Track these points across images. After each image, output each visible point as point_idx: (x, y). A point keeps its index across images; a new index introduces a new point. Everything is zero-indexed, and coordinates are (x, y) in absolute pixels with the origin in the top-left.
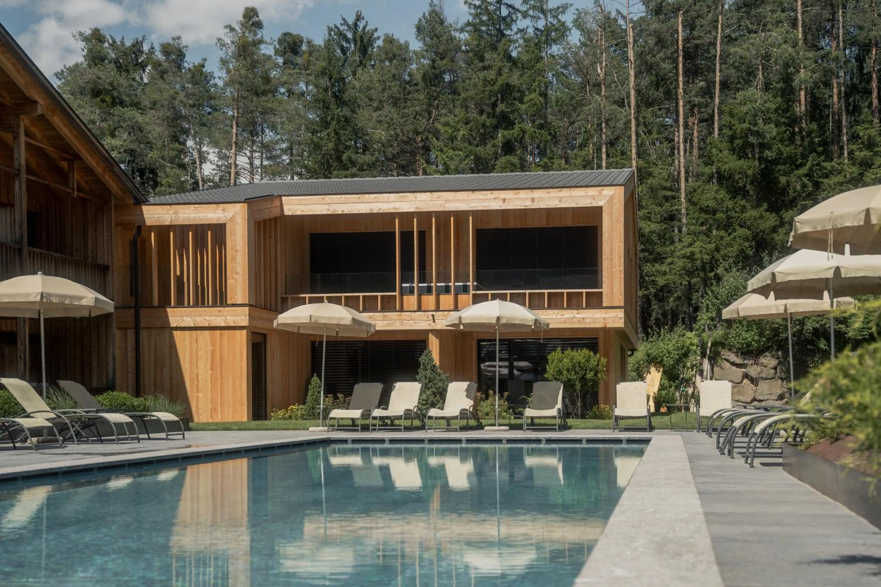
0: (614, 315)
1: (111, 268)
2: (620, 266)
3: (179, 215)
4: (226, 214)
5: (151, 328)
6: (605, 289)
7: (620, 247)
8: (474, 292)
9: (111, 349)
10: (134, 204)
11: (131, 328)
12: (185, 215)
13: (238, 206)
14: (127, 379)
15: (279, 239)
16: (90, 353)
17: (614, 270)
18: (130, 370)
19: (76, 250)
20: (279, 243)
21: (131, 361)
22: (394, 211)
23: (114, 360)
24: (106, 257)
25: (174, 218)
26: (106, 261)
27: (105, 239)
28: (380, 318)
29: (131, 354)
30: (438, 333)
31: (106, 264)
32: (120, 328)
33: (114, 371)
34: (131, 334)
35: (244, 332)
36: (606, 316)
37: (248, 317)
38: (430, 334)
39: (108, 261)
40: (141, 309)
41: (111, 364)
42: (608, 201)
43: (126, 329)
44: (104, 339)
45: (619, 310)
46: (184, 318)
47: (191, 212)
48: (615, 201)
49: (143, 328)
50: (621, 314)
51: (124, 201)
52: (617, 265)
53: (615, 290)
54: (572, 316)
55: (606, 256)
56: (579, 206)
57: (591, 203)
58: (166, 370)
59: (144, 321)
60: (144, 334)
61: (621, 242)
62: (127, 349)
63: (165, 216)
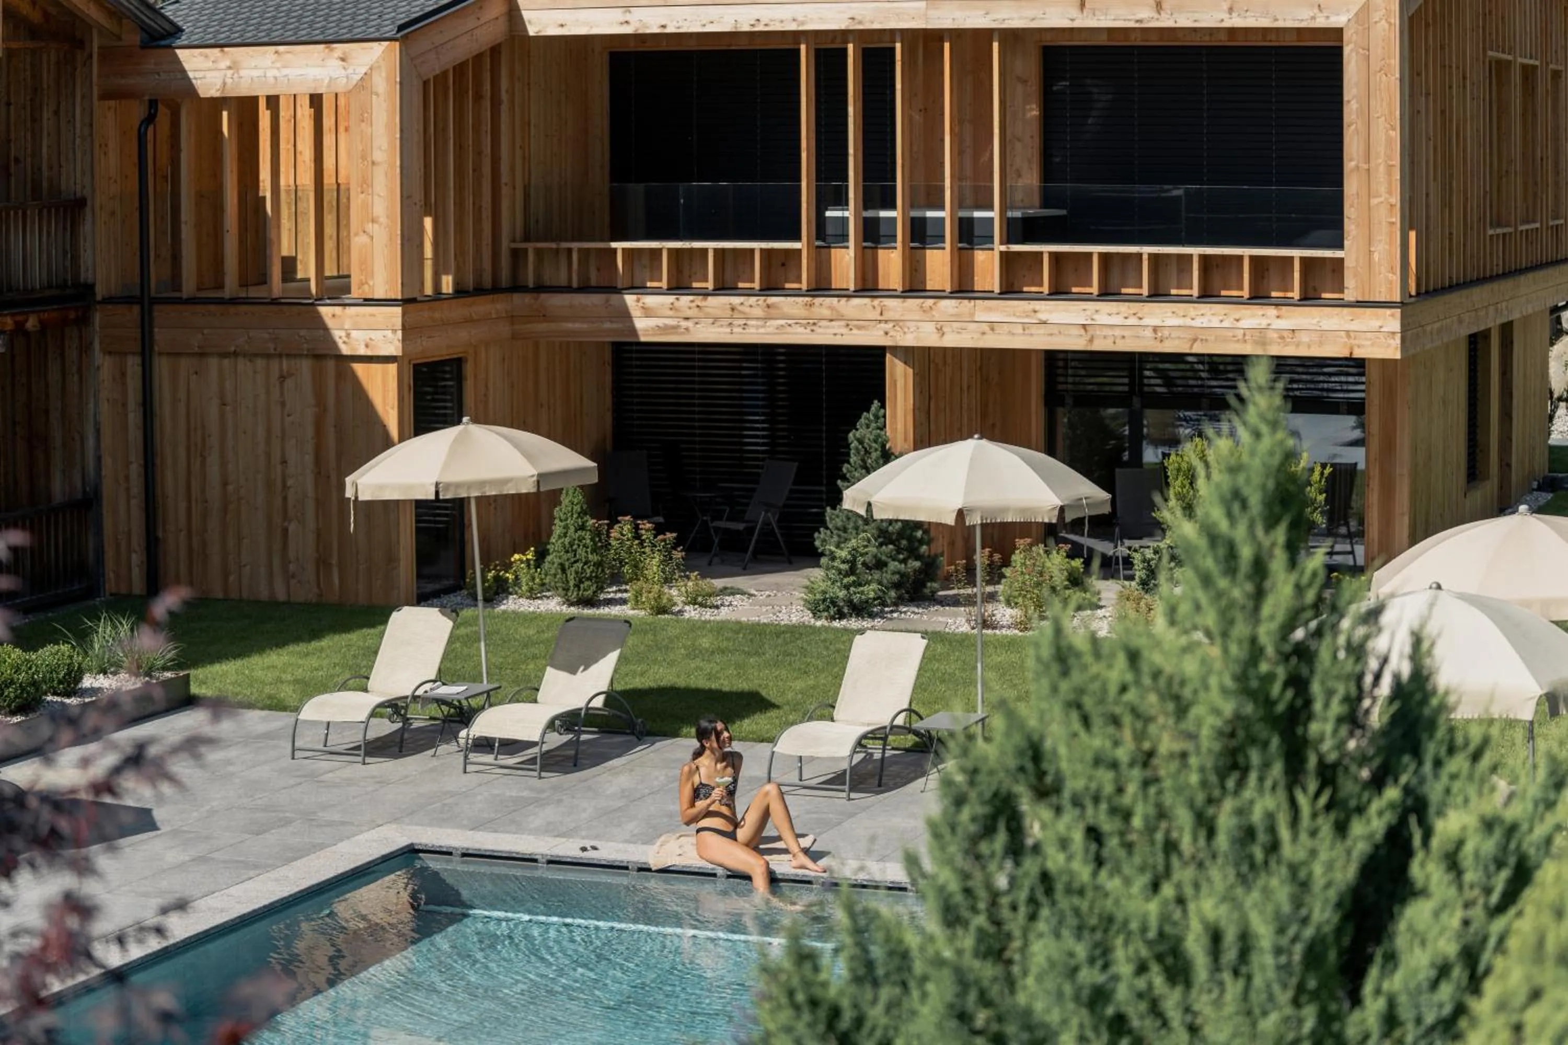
0: (1374, 324)
1: (89, 203)
2: (1390, 193)
3: (243, 73)
4: (350, 71)
5: (178, 355)
6: (1350, 254)
7: (1389, 140)
8: (1003, 248)
9: (91, 405)
10: (144, 46)
11: (134, 354)
12: (255, 73)
13: (378, 49)
14: (127, 478)
15: (504, 96)
16: (47, 412)
17: (1374, 201)
18: (133, 458)
19: (17, 160)
20: (504, 108)
21: (135, 434)
22: (793, 27)
23: (98, 431)
24: (78, 175)
25: (229, 81)
26: (78, 187)
27: (78, 131)
28: (758, 312)
29: (134, 418)
30: (909, 354)
31: (79, 195)
32: (110, 353)
33: (99, 459)
34: (133, 364)
35: (393, 368)
36: (1354, 326)
37: (400, 333)
38: (888, 356)
39: (84, 187)
40: (156, 307)
41: (91, 442)
42: (1356, 14)
43: (123, 354)
44: (76, 378)
45: (1388, 312)
46: (252, 333)
47: (269, 63)
48: (1376, 17)
49: (160, 354)
50: (1392, 321)
51: (119, 38)
52: (1383, 189)
53: (1376, 256)
54: (1264, 323)
55: (1353, 164)
56: (1280, 24)
57: (1313, 18)
58: (213, 460)
59: (160, 335)
60: (162, 366)
61: (1394, 129)
62: (124, 405)
63: (209, 75)
